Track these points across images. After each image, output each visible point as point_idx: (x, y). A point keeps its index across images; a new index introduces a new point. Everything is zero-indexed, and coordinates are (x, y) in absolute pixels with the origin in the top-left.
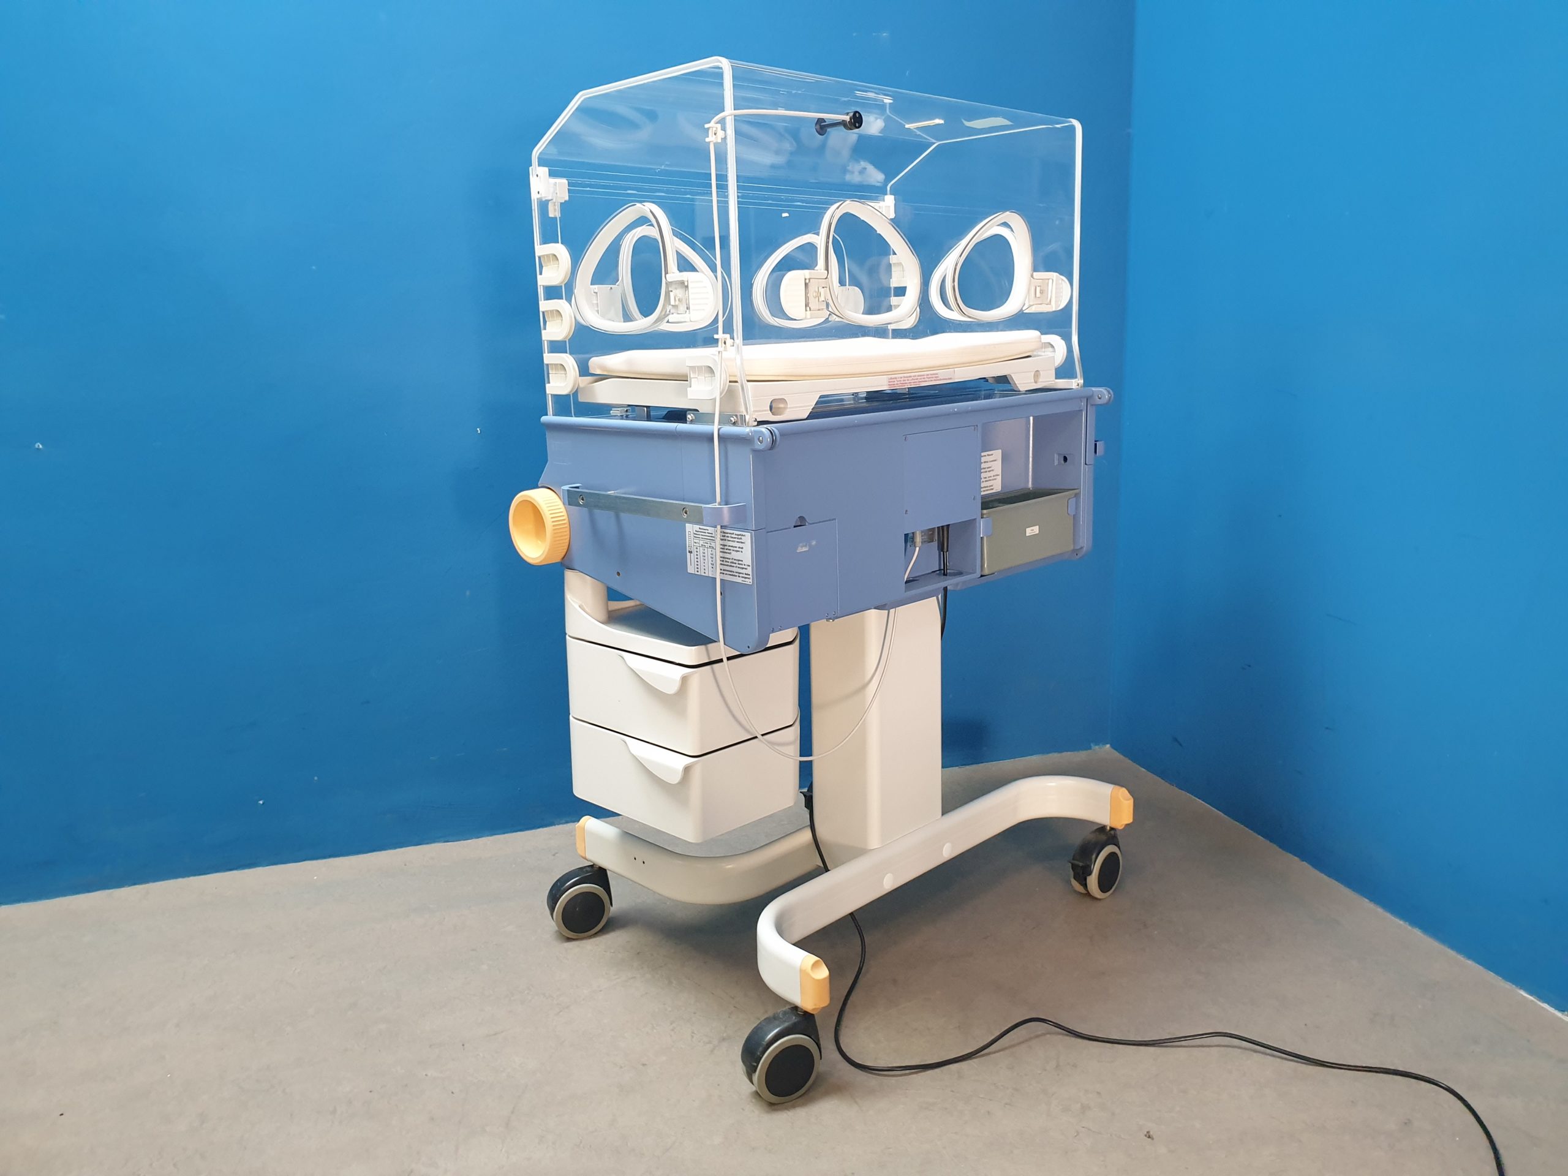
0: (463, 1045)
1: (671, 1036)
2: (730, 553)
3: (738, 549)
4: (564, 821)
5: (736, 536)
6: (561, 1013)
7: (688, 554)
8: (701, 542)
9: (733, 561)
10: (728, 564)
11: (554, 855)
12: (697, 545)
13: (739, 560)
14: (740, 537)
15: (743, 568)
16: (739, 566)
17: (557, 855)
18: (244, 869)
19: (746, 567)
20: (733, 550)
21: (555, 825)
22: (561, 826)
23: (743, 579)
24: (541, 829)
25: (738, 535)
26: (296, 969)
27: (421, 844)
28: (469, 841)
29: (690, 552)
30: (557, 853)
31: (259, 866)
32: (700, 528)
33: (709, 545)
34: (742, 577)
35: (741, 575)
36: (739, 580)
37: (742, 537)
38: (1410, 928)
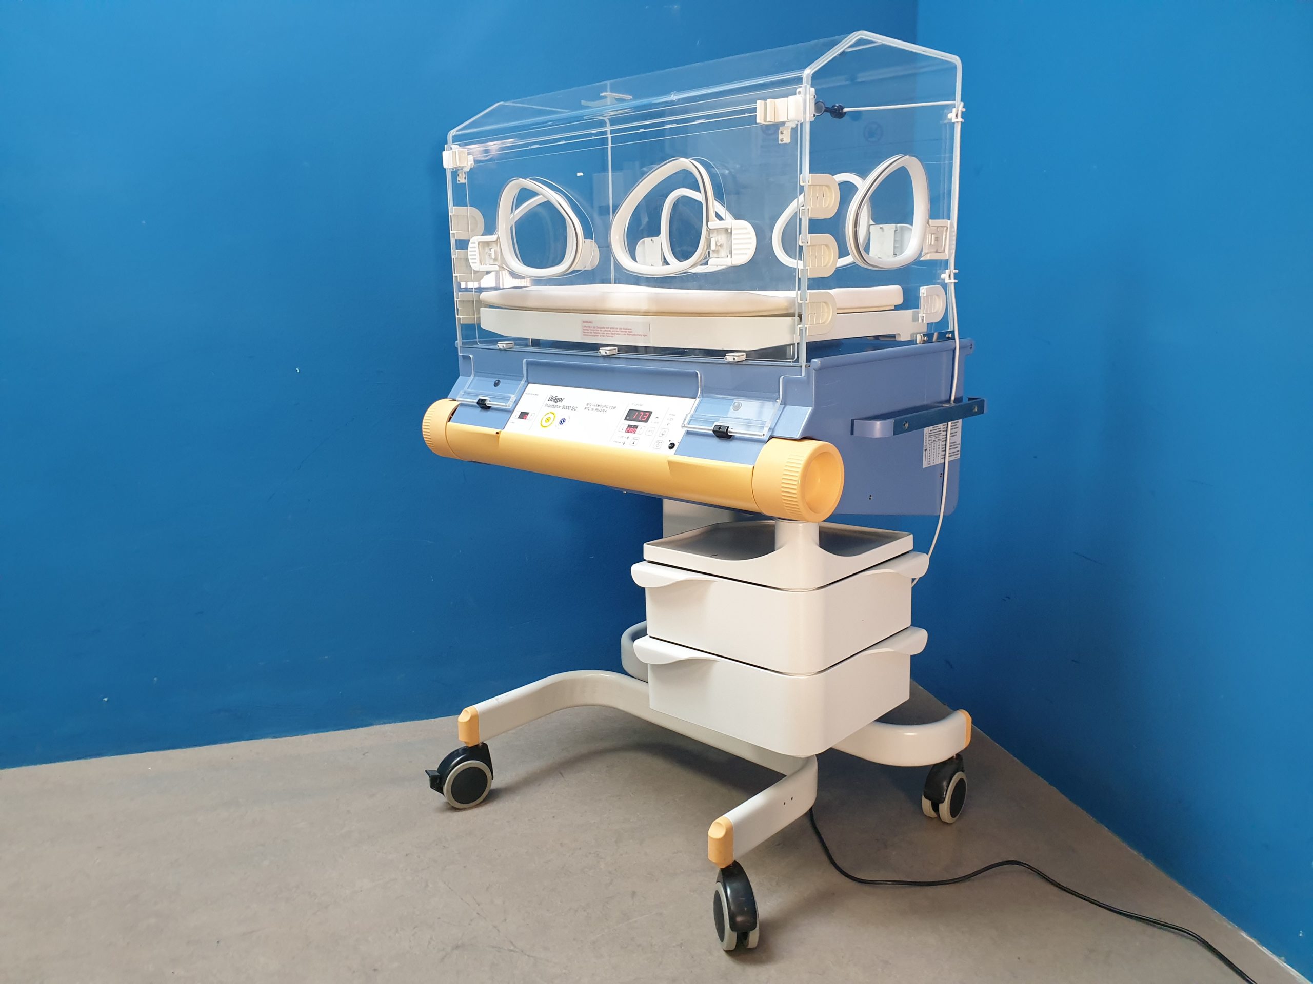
0: (218, 942)
1: (410, 941)
4: (381, 722)
6: (318, 913)
11: (364, 755)
17: (366, 755)
18: (91, 758)
21: (374, 725)
22: (378, 726)
24: (360, 729)
26: (97, 859)
27: (252, 739)
28: (295, 738)
30: (367, 753)
31: (106, 756)
38: (1143, 859)
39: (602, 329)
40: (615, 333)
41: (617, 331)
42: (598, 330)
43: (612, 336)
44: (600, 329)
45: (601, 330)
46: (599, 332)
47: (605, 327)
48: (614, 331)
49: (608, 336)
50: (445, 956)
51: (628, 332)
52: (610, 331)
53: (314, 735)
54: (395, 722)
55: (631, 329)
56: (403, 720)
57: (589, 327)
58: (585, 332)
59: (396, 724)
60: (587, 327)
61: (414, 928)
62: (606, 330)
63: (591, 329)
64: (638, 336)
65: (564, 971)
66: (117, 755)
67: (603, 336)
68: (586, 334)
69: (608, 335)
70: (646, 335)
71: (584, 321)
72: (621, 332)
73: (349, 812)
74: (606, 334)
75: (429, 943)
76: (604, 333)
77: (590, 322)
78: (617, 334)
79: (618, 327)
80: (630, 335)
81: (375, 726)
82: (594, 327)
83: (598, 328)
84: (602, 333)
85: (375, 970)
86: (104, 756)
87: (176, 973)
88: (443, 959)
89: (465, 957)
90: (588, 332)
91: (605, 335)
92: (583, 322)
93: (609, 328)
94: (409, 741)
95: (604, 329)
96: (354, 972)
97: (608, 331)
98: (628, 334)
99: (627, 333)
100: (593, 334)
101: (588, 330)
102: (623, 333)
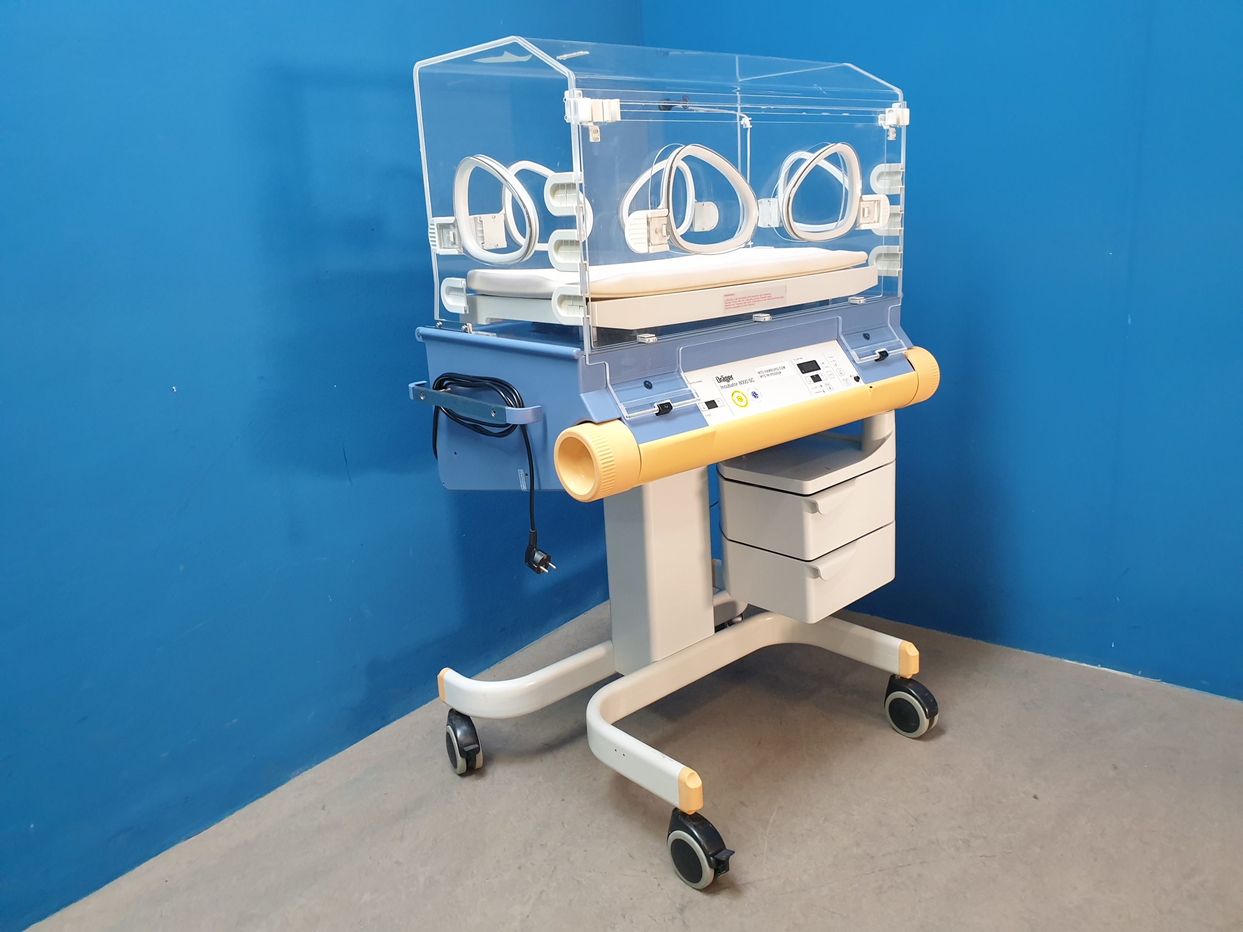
39: (744, 299)
40: (757, 300)
41: (758, 298)
42: (740, 301)
43: (753, 304)
44: (741, 300)
45: (743, 301)
46: (741, 302)
47: (747, 296)
48: (755, 299)
49: (750, 305)
51: (768, 297)
52: (751, 299)
55: (770, 294)
57: (732, 300)
58: (727, 303)
60: (729, 300)
62: (747, 300)
63: (733, 301)
64: (776, 299)
67: (745, 306)
68: (729, 307)
69: (749, 303)
70: (783, 297)
71: (726, 294)
72: (762, 298)
74: (748, 302)
76: (745, 303)
77: (732, 295)
78: (758, 301)
79: (759, 294)
80: (769, 299)
82: (737, 299)
83: (740, 298)
84: (744, 303)
90: (730, 305)
91: (747, 304)
92: (725, 296)
93: (750, 297)
95: (746, 299)
97: (749, 300)
98: (768, 299)
99: (766, 298)
100: (735, 306)
101: (730, 303)
102: (763, 299)
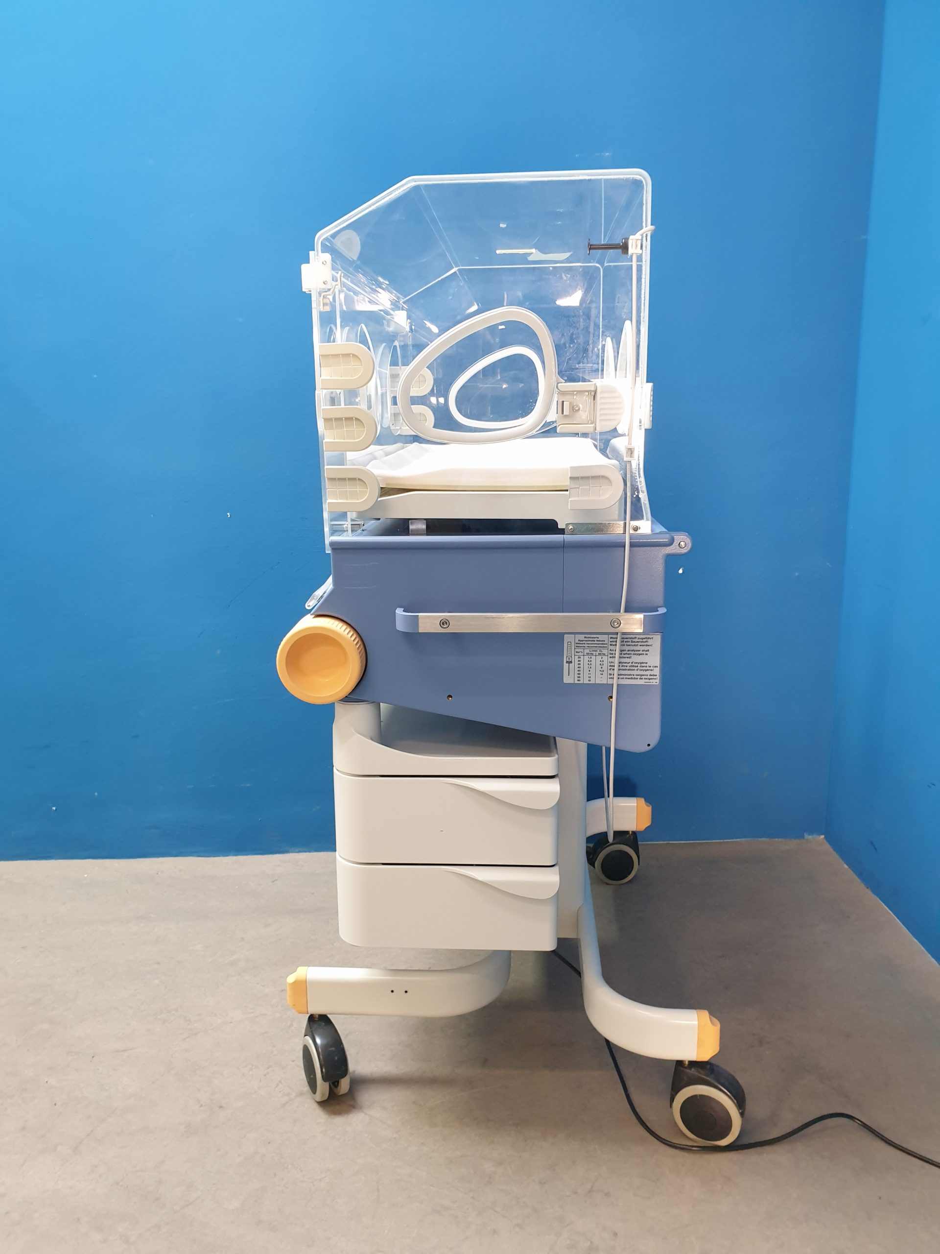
0: (93, 1056)
1: (260, 1081)
2: (630, 658)
3: (641, 652)
4: (297, 851)
5: (641, 640)
6: (188, 1039)
7: (566, 665)
8: (587, 651)
9: (633, 664)
10: (626, 668)
11: (273, 882)
12: (580, 654)
13: (641, 663)
14: (644, 640)
15: (646, 670)
16: (641, 668)
18: (41, 860)
19: (651, 668)
20: (634, 654)
22: (293, 854)
23: (648, 681)
24: (276, 856)
25: (643, 639)
28: (217, 858)
29: (569, 662)
30: (276, 880)
31: (55, 859)
32: (585, 637)
33: (598, 652)
34: (645, 679)
35: (643, 677)
36: (642, 682)
37: (649, 640)
50: (287, 1103)
53: (235, 858)
54: (310, 852)
56: (318, 850)
59: (311, 853)
61: (268, 1068)
65: (395, 1136)
66: (63, 859)
73: (243, 939)
75: (277, 1085)
81: (291, 854)
85: (221, 1107)
86: (52, 859)
87: (49, 1082)
88: (285, 1104)
89: (306, 1105)
94: (317, 872)
96: (201, 1106)
